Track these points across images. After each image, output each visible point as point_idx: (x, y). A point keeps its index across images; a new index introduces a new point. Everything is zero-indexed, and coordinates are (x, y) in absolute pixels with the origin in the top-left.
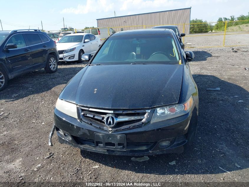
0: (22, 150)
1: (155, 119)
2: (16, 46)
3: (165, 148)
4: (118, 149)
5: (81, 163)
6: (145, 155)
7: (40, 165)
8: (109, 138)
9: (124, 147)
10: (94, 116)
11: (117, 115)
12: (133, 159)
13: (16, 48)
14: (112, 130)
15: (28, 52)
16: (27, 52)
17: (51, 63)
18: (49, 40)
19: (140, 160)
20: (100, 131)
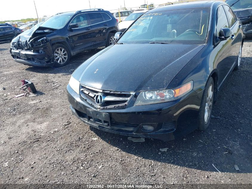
0: (52, 116)
1: (138, 102)
2: (77, 25)
3: (149, 132)
4: (105, 126)
5: (86, 133)
6: (129, 135)
7: (56, 130)
8: (97, 114)
9: (108, 125)
10: (89, 93)
11: (106, 95)
12: (129, 138)
13: (78, 27)
14: (100, 108)
15: (90, 30)
16: (88, 31)
17: (112, 42)
18: (111, 19)
19: (136, 140)
20: (91, 107)
